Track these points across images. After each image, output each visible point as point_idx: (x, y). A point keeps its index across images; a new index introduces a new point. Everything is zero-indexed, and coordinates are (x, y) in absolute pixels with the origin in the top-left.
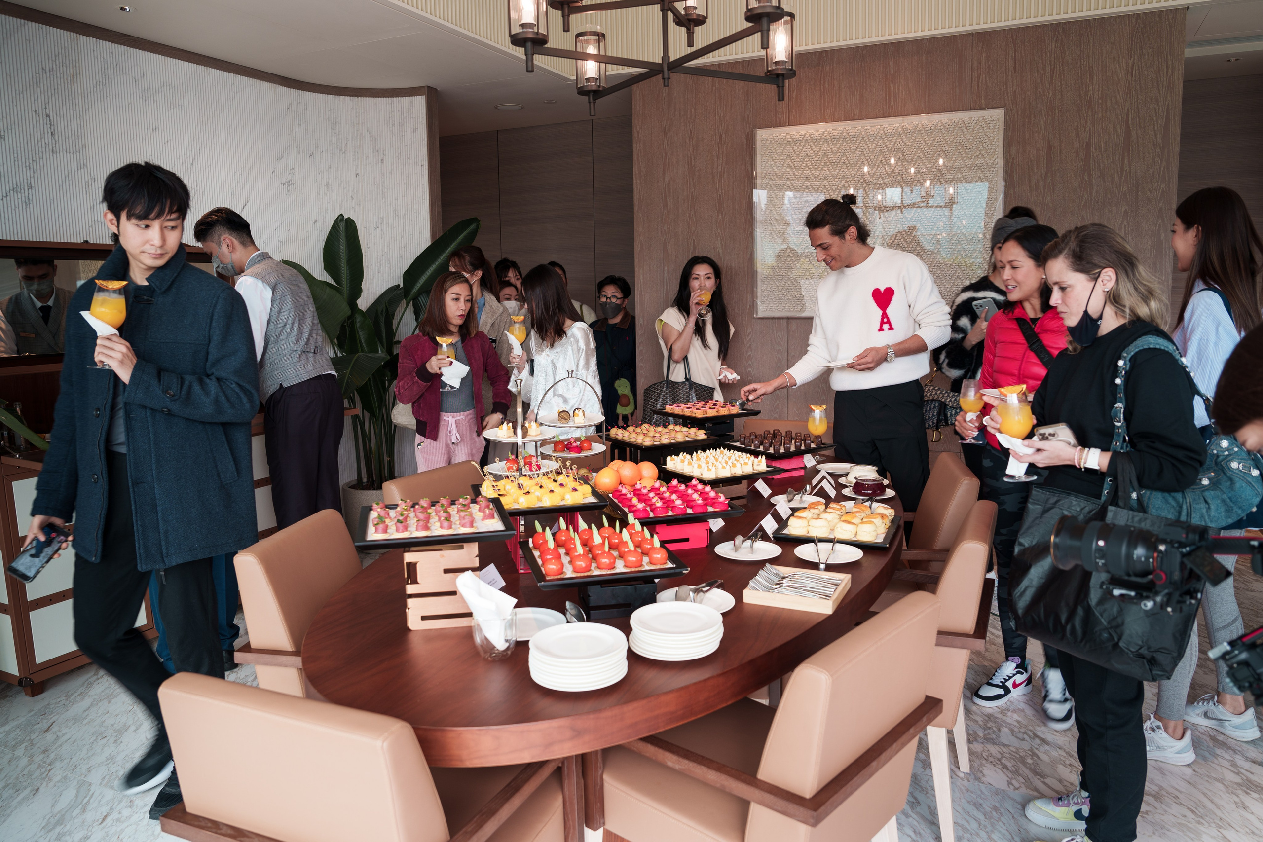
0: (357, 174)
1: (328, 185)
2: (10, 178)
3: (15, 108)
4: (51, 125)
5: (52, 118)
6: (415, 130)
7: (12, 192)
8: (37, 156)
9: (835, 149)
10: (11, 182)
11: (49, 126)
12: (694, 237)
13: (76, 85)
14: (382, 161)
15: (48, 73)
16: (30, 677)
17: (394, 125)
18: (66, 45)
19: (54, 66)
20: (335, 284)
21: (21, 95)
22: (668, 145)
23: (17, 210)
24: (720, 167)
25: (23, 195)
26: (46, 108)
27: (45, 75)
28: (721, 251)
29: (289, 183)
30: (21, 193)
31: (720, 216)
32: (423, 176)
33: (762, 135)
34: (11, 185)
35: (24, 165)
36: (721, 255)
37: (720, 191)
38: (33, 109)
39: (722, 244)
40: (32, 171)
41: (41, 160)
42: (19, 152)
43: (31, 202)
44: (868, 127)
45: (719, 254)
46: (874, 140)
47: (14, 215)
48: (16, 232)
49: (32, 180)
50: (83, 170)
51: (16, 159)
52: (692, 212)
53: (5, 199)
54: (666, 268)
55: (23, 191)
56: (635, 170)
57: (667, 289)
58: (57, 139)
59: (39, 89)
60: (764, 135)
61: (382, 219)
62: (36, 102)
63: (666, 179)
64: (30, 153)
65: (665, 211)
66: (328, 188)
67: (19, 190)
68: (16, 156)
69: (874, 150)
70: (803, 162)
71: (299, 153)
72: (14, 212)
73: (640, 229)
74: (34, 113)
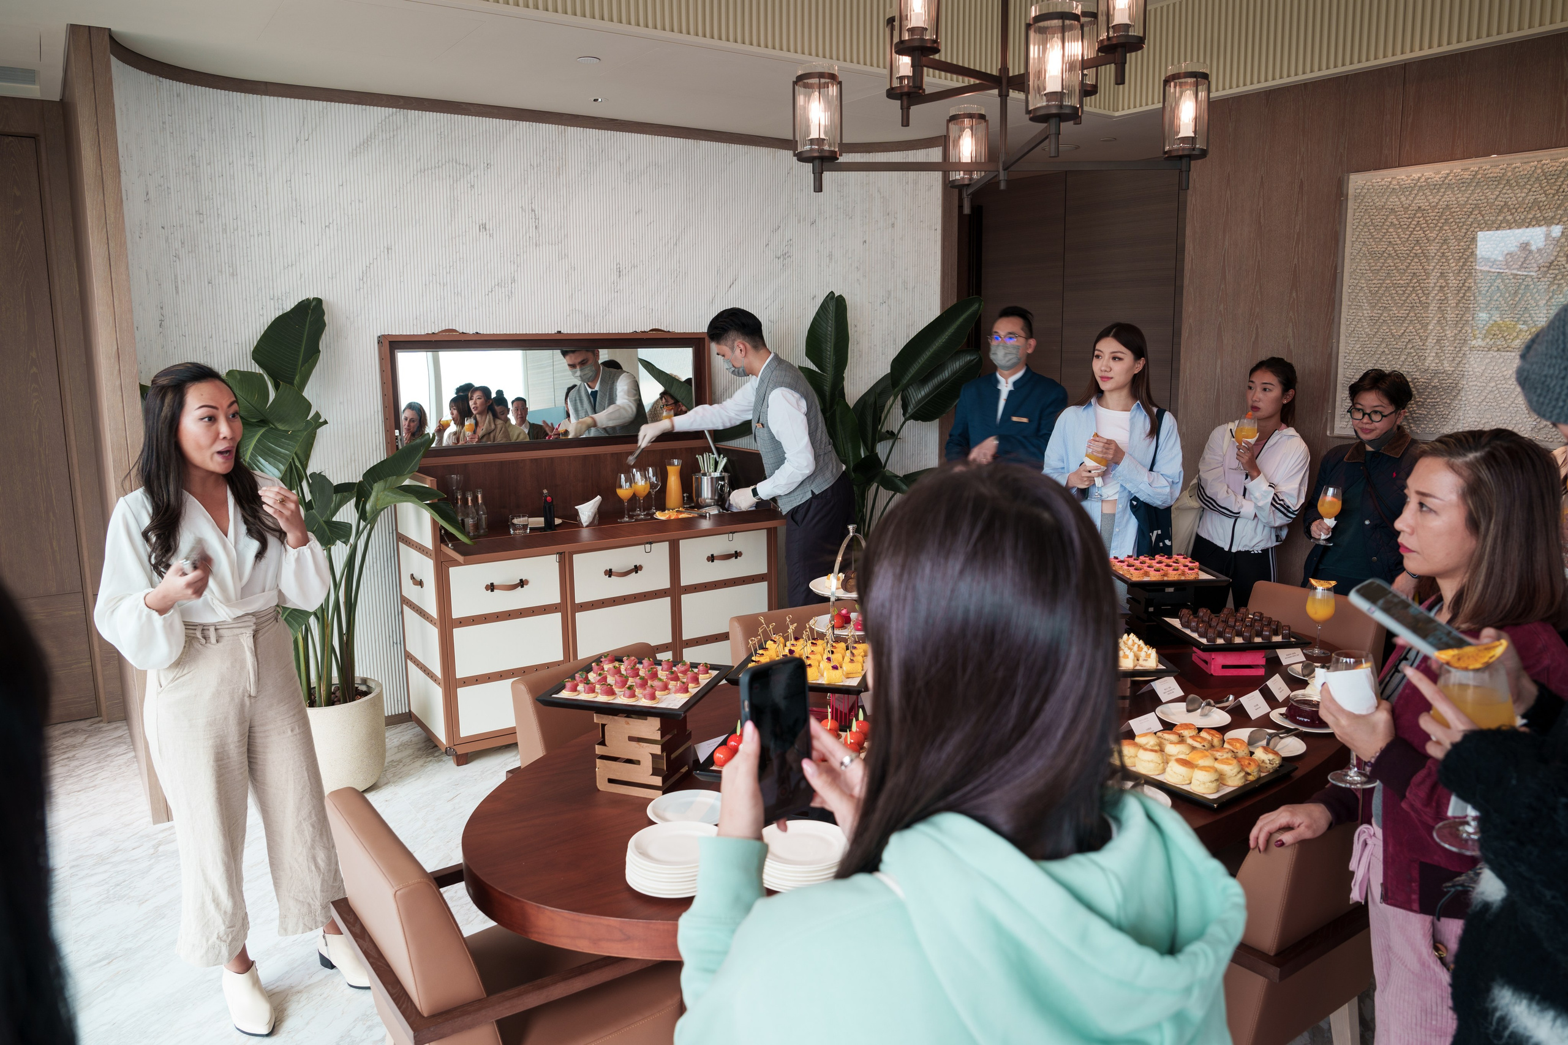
0: (865, 242)
1: (830, 256)
2: (496, 274)
3: (504, 206)
4: (535, 219)
5: (537, 213)
6: (930, 188)
7: (497, 287)
8: (522, 250)
9: (1462, 200)
10: (496, 277)
11: (534, 220)
12: (1257, 322)
13: (561, 176)
14: (893, 225)
15: (535, 169)
16: (454, 747)
17: (907, 183)
18: (554, 139)
19: (542, 161)
20: (817, 370)
21: (510, 193)
22: (1231, 198)
23: (500, 303)
24: (1297, 227)
25: (507, 289)
26: (532, 203)
27: (532, 171)
28: (1292, 342)
29: (785, 255)
30: (505, 287)
31: (1294, 294)
32: (935, 241)
33: (1357, 182)
34: (496, 280)
35: (509, 261)
36: (1292, 347)
37: (1296, 260)
38: (520, 206)
39: (1294, 332)
40: (516, 265)
41: (525, 254)
42: (505, 248)
43: (513, 295)
44: (1518, 165)
45: (1289, 345)
46: (1526, 183)
47: (497, 308)
48: (498, 325)
49: (516, 273)
50: (563, 260)
51: (502, 255)
52: (1257, 288)
53: (490, 294)
54: (1219, 362)
55: (506, 285)
56: (1189, 232)
57: (1218, 389)
58: (540, 232)
59: (526, 186)
60: (1359, 182)
61: (889, 293)
62: (523, 198)
63: (1227, 243)
64: (515, 248)
65: (1223, 286)
66: (831, 259)
67: (503, 285)
68: (502, 252)
69: (1524, 198)
70: (1413, 218)
71: (799, 221)
72: (497, 305)
73: (1189, 308)
74: (520, 209)
